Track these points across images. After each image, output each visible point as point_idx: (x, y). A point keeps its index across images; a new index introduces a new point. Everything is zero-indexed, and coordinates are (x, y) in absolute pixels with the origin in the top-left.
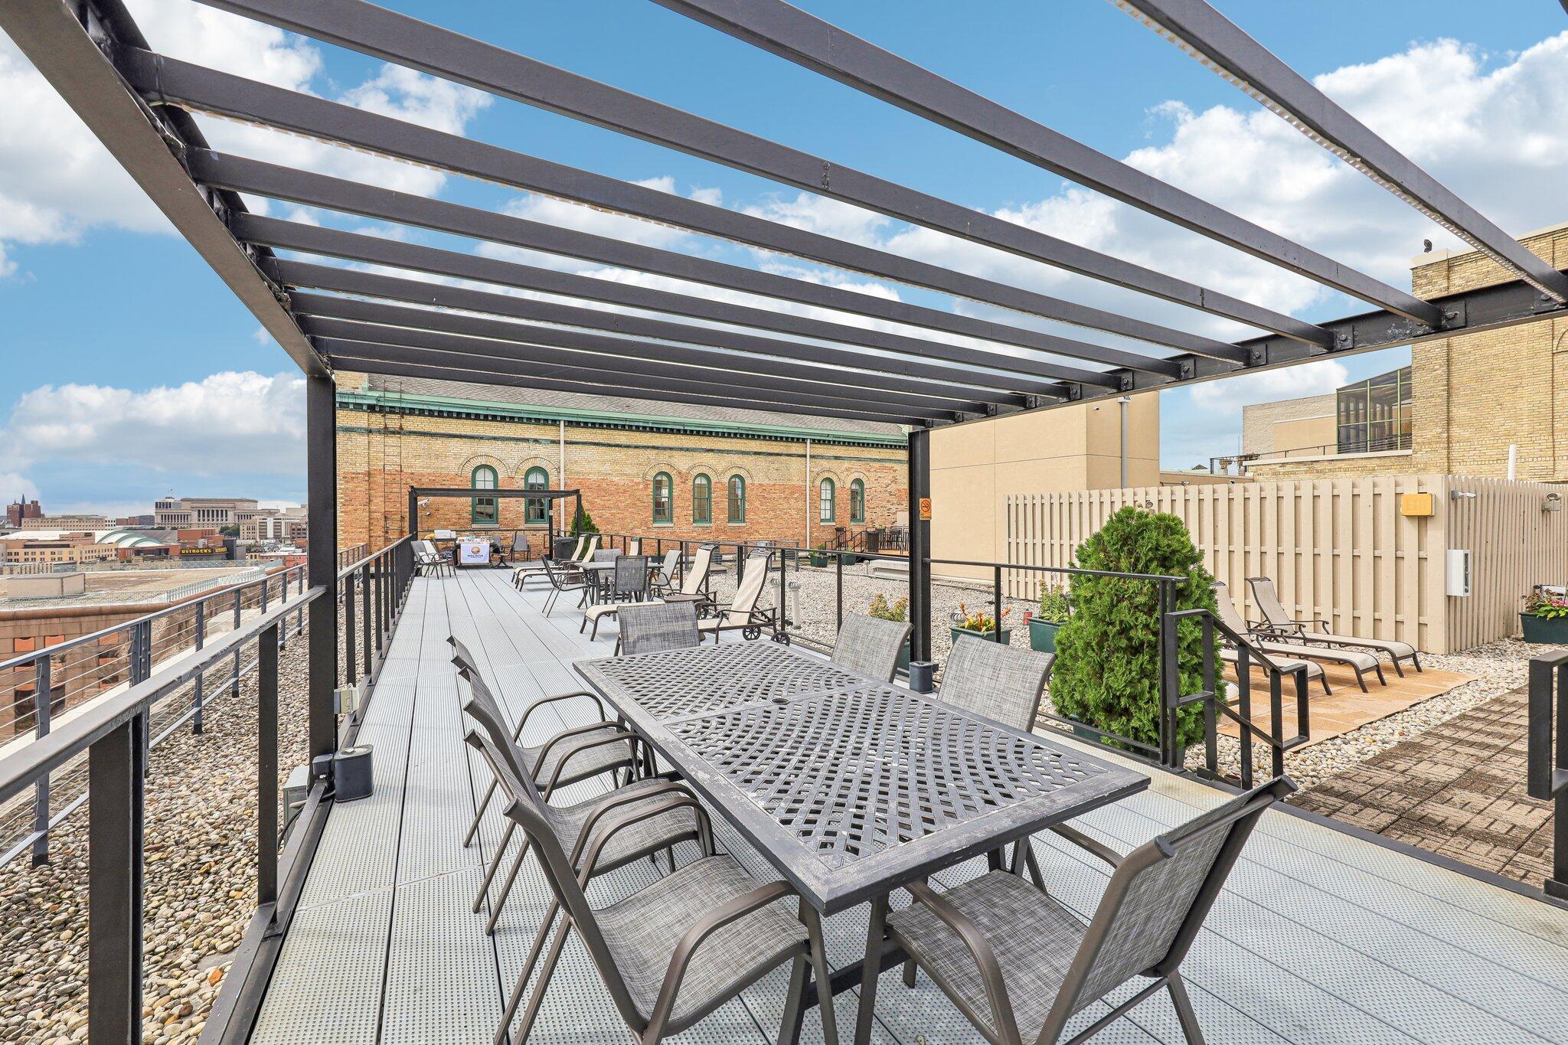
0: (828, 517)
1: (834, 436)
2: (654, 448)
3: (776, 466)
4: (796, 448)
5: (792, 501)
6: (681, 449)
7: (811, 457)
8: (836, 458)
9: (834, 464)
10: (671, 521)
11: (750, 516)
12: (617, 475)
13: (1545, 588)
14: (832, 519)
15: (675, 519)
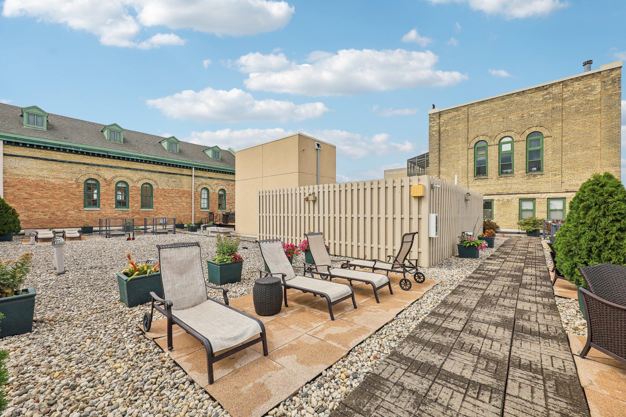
0: (206, 207)
1: (208, 167)
2: (84, 164)
3: (174, 180)
4: (185, 171)
5: (183, 198)
6: (106, 166)
7: (195, 176)
8: (210, 178)
9: (209, 181)
10: (99, 207)
11: (155, 205)
12: (54, 178)
13: (466, 233)
14: (208, 208)
15: (101, 206)
